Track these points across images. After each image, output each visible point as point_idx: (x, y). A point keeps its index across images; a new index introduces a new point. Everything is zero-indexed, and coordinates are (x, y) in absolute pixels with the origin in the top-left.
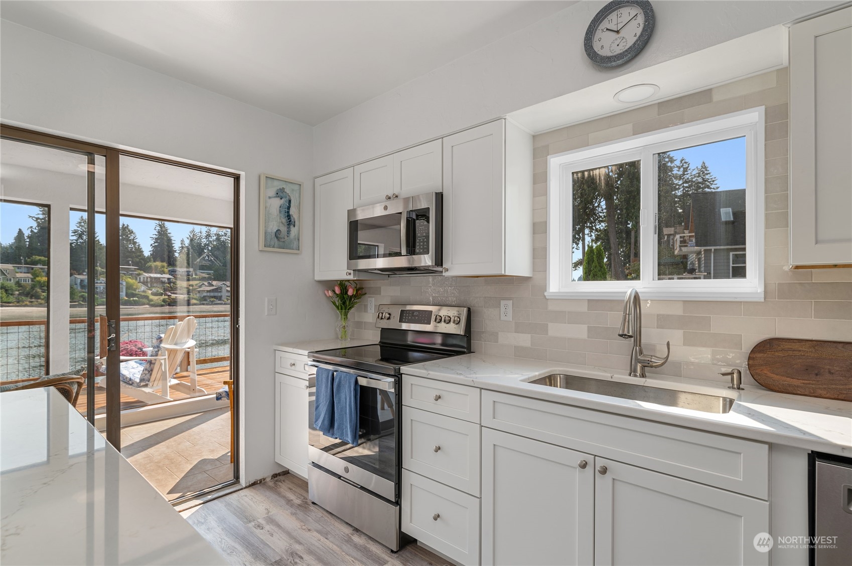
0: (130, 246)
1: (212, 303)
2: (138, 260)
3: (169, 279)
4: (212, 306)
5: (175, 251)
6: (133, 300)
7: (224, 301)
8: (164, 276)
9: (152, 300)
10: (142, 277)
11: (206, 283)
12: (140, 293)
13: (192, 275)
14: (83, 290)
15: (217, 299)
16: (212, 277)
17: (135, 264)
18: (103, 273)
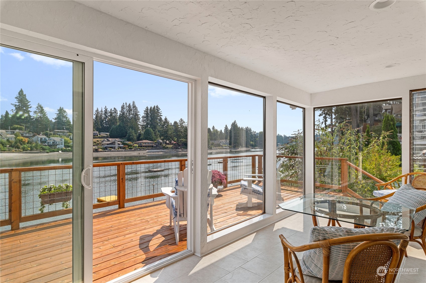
0: (64, 119)
1: (110, 151)
2: (68, 127)
4: (110, 152)
6: (68, 149)
7: (116, 149)
10: (71, 136)
11: (106, 140)
12: (72, 145)
13: (98, 135)
14: (42, 144)
15: (113, 148)
16: (109, 136)
17: (67, 129)
18: (51, 134)
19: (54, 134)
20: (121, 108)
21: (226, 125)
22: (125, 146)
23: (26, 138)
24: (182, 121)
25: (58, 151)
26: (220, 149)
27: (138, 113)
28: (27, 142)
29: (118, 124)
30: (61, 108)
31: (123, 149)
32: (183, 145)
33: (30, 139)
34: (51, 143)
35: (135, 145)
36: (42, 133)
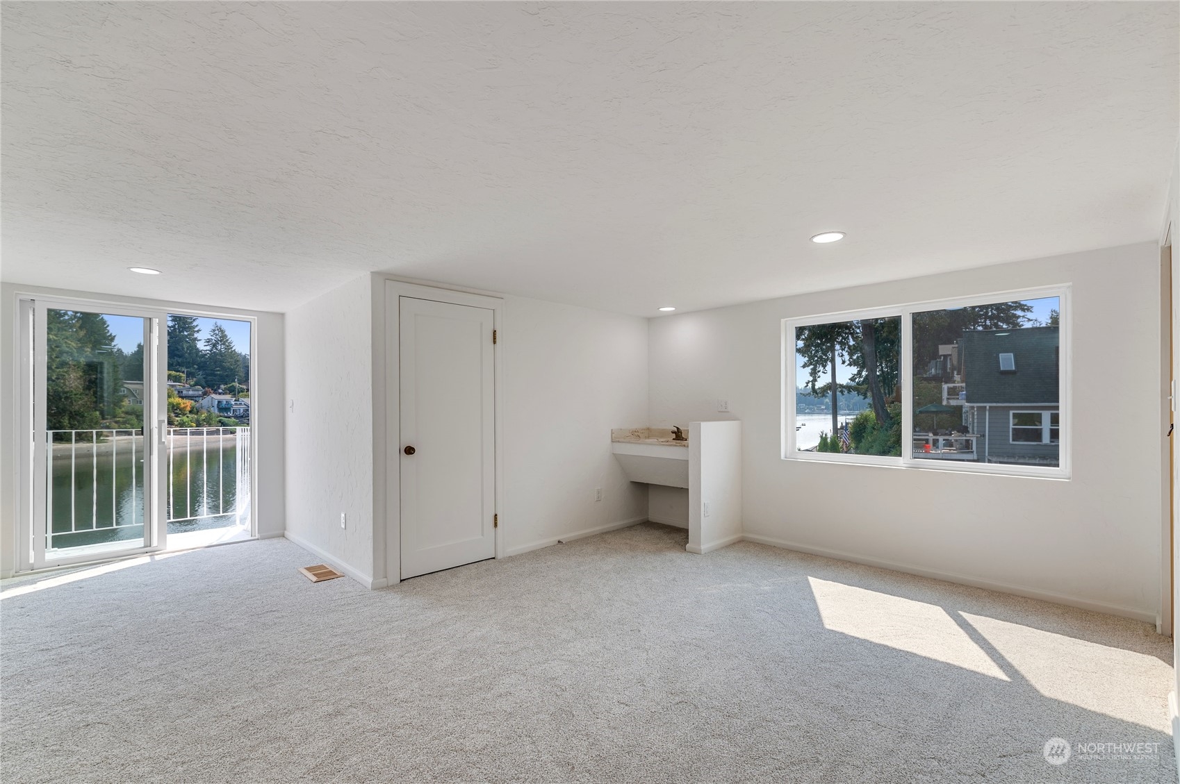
18: (242, 391)
23: (187, 401)
28: (188, 409)
33: (196, 401)
34: (242, 411)
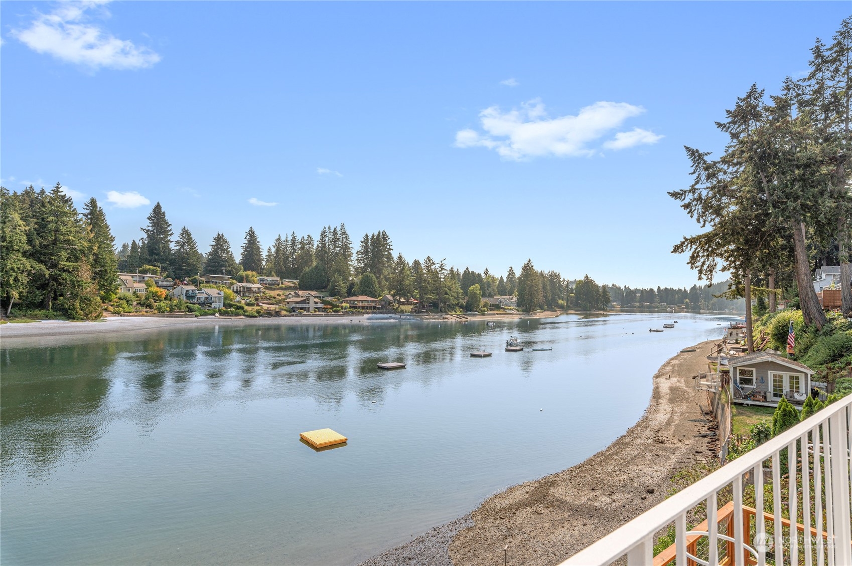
0: (224, 255)
1: (301, 315)
2: (230, 269)
3: (258, 288)
4: (300, 318)
5: (263, 260)
6: (230, 311)
7: (311, 312)
8: (255, 285)
9: (247, 311)
10: (235, 286)
11: (292, 293)
12: (236, 303)
13: (278, 285)
14: (188, 301)
15: (305, 310)
16: (298, 287)
17: (229, 273)
18: (202, 282)
19: (207, 282)
20: (321, 236)
21: (511, 268)
22: (326, 306)
23: (163, 290)
24: (429, 261)
25: (214, 315)
26: (500, 314)
27: (350, 246)
28: (164, 296)
29: (314, 264)
30: (219, 235)
31: (323, 312)
32: (430, 306)
33: (168, 290)
35: (344, 305)
36: (187, 279)
